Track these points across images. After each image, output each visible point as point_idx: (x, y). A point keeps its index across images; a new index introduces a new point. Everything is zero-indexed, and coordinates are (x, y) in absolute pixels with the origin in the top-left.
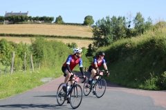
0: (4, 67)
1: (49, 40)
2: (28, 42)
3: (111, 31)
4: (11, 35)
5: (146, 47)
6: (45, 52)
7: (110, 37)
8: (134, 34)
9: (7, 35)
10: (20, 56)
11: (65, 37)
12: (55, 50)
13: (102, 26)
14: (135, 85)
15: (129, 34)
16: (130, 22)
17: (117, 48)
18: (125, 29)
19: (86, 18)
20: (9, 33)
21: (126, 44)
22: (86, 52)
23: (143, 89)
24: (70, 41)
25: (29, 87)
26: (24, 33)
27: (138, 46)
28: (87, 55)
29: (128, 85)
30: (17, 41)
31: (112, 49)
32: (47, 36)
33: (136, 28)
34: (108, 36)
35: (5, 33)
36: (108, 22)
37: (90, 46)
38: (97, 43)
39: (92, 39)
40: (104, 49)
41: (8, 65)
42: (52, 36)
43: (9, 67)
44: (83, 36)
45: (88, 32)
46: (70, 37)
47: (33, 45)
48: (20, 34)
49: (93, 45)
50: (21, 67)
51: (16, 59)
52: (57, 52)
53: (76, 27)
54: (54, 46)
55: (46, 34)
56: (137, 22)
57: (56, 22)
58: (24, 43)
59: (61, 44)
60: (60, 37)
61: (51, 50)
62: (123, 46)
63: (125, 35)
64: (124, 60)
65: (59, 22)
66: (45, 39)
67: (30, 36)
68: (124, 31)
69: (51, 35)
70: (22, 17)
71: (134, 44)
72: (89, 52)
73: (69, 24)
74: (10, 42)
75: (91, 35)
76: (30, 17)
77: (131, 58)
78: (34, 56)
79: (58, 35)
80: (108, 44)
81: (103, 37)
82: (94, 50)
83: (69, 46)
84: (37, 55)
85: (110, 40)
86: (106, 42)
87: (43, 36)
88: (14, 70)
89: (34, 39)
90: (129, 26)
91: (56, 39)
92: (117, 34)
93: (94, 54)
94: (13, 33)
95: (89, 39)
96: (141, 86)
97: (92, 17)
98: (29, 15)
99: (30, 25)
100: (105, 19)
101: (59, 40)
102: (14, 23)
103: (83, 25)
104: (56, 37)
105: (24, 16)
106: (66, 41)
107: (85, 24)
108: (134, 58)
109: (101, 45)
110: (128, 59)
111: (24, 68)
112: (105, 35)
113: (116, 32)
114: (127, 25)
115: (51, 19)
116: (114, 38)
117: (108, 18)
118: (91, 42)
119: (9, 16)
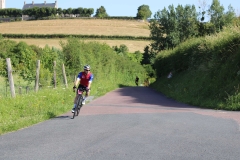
0: (25, 83)
1: (87, 41)
2: (56, 45)
3: (176, 26)
4: (33, 36)
5: (227, 49)
6: (82, 60)
7: (175, 36)
8: (210, 31)
9: (27, 36)
10: (46, 67)
11: (110, 37)
12: (96, 56)
13: (163, 20)
14: (211, 104)
15: (203, 30)
16: (203, 13)
17: (186, 52)
18: (197, 23)
19: (139, 9)
20: (29, 33)
21: (198, 44)
22: (141, 58)
23: (224, 109)
24: (118, 43)
25: (62, 110)
26: (51, 33)
27: (216, 48)
28: (142, 63)
29: (202, 104)
30: (41, 44)
31: (178, 53)
32: (83, 37)
33: (212, 21)
34: (171, 34)
35: (25, 33)
36: (173, 14)
37: (146, 49)
38: (157, 44)
39: (149, 39)
40: (166, 53)
41: (31, 79)
42: (92, 37)
43: (33, 83)
44: (136, 35)
45: (143, 29)
46: (117, 37)
47: (65, 50)
48: (45, 34)
49: (151, 47)
50: (49, 81)
51: (42, 71)
52: (100, 59)
53: (125, 21)
54: (96, 50)
55: (84, 34)
56: (213, 12)
57: (97, 16)
58: (50, 47)
59: (105, 47)
60: (102, 37)
61: (91, 57)
62: (195, 48)
63: (197, 32)
64: (196, 68)
65: (101, 15)
66: (81, 40)
67: (61, 36)
68: (195, 26)
69: (89, 34)
70: (47, 10)
71: (210, 44)
72: (146, 58)
74: (32, 46)
75: (147, 33)
76: (59, 9)
77: (206, 65)
78: (66, 65)
79: (100, 34)
80: (172, 46)
81: (165, 35)
82: (152, 55)
83: (116, 50)
84: (70, 64)
85: (175, 40)
86: (170, 43)
88: (40, 86)
89: (65, 41)
90: (203, 19)
91: (97, 41)
93: (152, 61)
94: (35, 33)
95: (144, 39)
96: (221, 105)
97: (148, 7)
98: (57, 7)
99: (59, 21)
100: (167, 9)
101: (102, 42)
102: (36, 19)
103: (136, 18)
104: (97, 37)
105: (51, 8)
106: (112, 43)
107: (139, 17)
108: (210, 65)
109: (162, 48)
110: (202, 67)
111: (53, 83)
112: (168, 33)
113: (184, 29)
114: (200, 17)
115: (89, 12)
116: (181, 37)
117: (171, 7)
118: (148, 43)
119: (29, 8)
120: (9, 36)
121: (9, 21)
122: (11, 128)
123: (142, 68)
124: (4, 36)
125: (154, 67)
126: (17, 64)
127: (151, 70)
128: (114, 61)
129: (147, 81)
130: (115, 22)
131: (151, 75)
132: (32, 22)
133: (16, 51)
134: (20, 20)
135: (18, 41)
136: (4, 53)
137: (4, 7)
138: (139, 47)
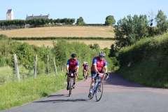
0: (27, 71)
1: (71, 42)
2: (50, 44)
3: (133, 30)
4: (33, 39)
6: (68, 54)
7: (132, 37)
8: (157, 33)
9: (29, 39)
10: (42, 59)
11: (86, 39)
12: (77, 52)
13: (124, 26)
14: (160, 84)
15: (152, 32)
16: (152, 20)
17: (140, 48)
19: (107, 18)
20: (30, 37)
21: (149, 42)
22: (108, 52)
24: (92, 43)
25: (53, 90)
26: (45, 36)
27: (162, 44)
28: (110, 56)
29: (153, 85)
30: (39, 44)
31: (135, 48)
32: (68, 38)
33: (158, 26)
34: (130, 36)
35: (27, 36)
36: (130, 21)
37: (112, 46)
38: (119, 43)
39: (114, 39)
40: (126, 49)
41: (31, 69)
42: (74, 38)
43: (32, 71)
44: (105, 37)
45: (110, 32)
46: (92, 38)
47: (55, 48)
48: (41, 37)
49: (115, 45)
50: (44, 70)
51: (39, 63)
52: (79, 54)
53: (97, 27)
54: (77, 47)
55: (68, 36)
56: (159, 20)
57: (77, 24)
58: (46, 46)
59: (83, 45)
60: (81, 38)
62: (147, 45)
63: (147, 34)
64: (148, 59)
65: (80, 23)
66: (67, 41)
67: (52, 38)
68: (146, 30)
69: (72, 36)
70: (42, 20)
71: (157, 42)
72: (112, 53)
73: (90, 25)
74: (32, 46)
75: (113, 35)
76: (51, 20)
77: (155, 57)
78: (56, 58)
79: (80, 36)
80: (130, 43)
81: (125, 36)
82: (116, 51)
83: (91, 47)
84: (60, 58)
85: (133, 40)
86: (129, 41)
87: (65, 38)
88: (38, 74)
89: (56, 41)
90: (152, 24)
91: (78, 41)
92: (139, 33)
93: (117, 54)
94: (34, 36)
95: (111, 39)
96: (167, 85)
97: (113, 17)
98: (49, 18)
99: (51, 28)
100: (126, 18)
101: (81, 42)
102: (35, 27)
103: (104, 25)
104: (77, 38)
105: (45, 19)
106: (88, 43)
107: (107, 24)
108: (158, 56)
109: (124, 45)
110: (152, 58)
111: (47, 71)
112: (127, 35)
113: (139, 32)
114: (150, 23)
115: (72, 21)
116: (137, 38)
117: (129, 17)
118: (113, 42)
119: (30, 19)
120: (16, 39)
121: (16, 28)
122: (16, 104)
123: (109, 60)
124: (13, 39)
125: (118, 59)
126: (22, 58)
127: (116, 61)
128: (89, 55)
129: (113, 69)
130: (90, 27)
131: (116, 65)
132: (32, 29)
133: (21, 49)
134: (24, 28)
135: (22, 42)
136: (13, 51)
137: (12, 19)
138: (108, 45)
